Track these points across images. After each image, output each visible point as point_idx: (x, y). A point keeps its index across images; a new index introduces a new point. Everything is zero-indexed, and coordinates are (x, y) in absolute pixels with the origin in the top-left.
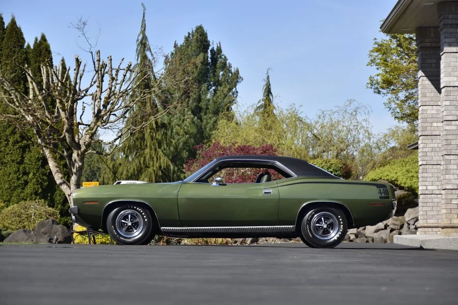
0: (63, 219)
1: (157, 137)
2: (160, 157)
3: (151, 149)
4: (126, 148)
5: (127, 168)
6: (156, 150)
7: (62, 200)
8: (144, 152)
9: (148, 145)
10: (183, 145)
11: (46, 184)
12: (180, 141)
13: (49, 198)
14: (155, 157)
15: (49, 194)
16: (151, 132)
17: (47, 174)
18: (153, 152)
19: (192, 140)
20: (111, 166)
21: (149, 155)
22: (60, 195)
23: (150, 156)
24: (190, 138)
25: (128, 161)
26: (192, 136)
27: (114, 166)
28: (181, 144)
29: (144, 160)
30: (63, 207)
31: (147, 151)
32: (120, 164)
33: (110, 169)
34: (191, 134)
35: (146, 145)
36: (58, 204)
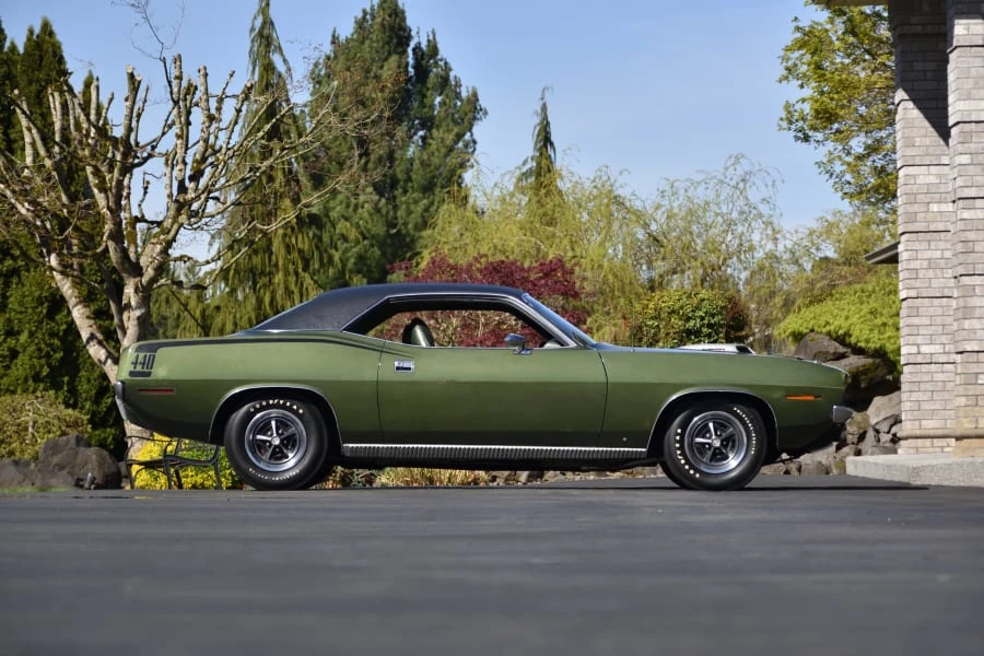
0: (97, 432)
1: (300, 246)
2: (307, 289)
3: (287, 273)
4: (232, 272)
5: (235, 317)
6: (297, 274)
7: (94, 392)
8: (270, 280)
9: (280, 263)
10: (355, 264)
11: (59, 355)
12: (350, 254)
13: (65, 388)
14: (296, 291)
15: (66, 379)
16: (285, 235)
17: (61, 333)
18: (292, 279)
19: (377, 252)
20: (198, 314)
21: (282, 286)
22: (89, 381)
23: (287, 288)
24: (372, 246)
25: (236, 300)
26: (374, 242)
27: (204, 311)
28: (352, 260)
29: (273, 299)
30: (95, 408)
31: (279, 278)
32: (218, 308)
33: (196, 321)
34: (373, 237)
35: (276, 265)
36: (86, 400)
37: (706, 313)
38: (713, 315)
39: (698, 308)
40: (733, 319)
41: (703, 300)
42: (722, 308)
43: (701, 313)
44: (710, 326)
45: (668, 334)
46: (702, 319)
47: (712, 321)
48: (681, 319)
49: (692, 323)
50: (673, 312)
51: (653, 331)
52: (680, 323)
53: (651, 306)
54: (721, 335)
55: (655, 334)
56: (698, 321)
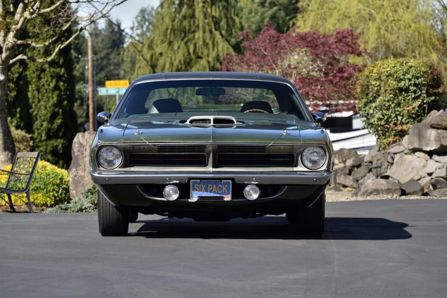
0: (51, 142)
1: (213, 14)
2: (217, 42)
3: (204, 32)
4: (169, 31)
5: (171, 59)
6: (211, 32)
7: (48, 116)
8: (194, 36)
9: (201, 25)
10: (268, 22)
11: (13, 94)
12: (265, 15)
13: (18, 115)
14: (210, 43)
15: (18, 110)
16: (203, 7)
17: (15, 79)
18: (208, 35)
19: (282, 13)
20: (148, 57)
21: (201, 40)
22: (46, 108)
23: (204, 41)
24: (280, 10)
25: (173, 49)
26: (281, 7)
27: (152, 56)
28: (267, 19)
29: (195, 47)
30: (50, 126)
31: (199, 35)
32: (161, 54)
33: (147, 62)
34: (281, 4)
35: (198, 26)
37: (413, 76)
38: (417, 78)
39: (407, 73)
40: (433, 80)
41: (411, 67)
42: (425, 72)
43: (409, 76)
44: (415, 85)
45: (386, 91)
46: (410, 80)
47: (417, 82)
48: (395, 81)
49: (403, 83)
50: (390, 75)
51: (376, 89)
52: (395, 83)
53: (375, 71)
54: (424, 92)
55: (378, 91)
56: (407, 81)
